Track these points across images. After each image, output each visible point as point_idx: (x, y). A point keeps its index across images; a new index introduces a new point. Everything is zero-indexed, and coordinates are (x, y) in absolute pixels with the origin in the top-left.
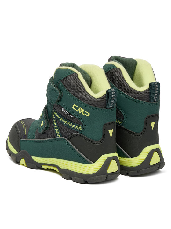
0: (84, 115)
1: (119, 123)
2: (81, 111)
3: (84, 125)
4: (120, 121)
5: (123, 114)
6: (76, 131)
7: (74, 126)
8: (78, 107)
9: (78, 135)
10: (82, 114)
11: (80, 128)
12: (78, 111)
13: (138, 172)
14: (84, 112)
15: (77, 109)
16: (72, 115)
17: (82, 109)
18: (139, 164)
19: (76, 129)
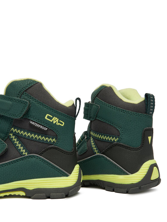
0: (58, 125)
1: (115, 140)
2: (55, 121)
3: (58, 136)
4: (116, 138)
5: (119, 130)
6: (50, 143)
7: (47, 138)
8: (52, 117)
9: (52, 147)
10: (57, 124)
11: (54, 140)
12: (51, 121)
13: (140, 188)
14: (59, 122)
15: (51, 119)
16: (45, 127)
17: (56, 118)
18: (140, 180)
19: (49, 142)
